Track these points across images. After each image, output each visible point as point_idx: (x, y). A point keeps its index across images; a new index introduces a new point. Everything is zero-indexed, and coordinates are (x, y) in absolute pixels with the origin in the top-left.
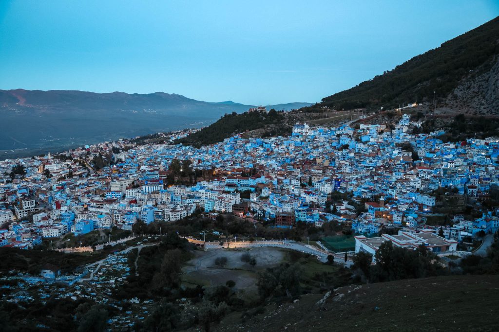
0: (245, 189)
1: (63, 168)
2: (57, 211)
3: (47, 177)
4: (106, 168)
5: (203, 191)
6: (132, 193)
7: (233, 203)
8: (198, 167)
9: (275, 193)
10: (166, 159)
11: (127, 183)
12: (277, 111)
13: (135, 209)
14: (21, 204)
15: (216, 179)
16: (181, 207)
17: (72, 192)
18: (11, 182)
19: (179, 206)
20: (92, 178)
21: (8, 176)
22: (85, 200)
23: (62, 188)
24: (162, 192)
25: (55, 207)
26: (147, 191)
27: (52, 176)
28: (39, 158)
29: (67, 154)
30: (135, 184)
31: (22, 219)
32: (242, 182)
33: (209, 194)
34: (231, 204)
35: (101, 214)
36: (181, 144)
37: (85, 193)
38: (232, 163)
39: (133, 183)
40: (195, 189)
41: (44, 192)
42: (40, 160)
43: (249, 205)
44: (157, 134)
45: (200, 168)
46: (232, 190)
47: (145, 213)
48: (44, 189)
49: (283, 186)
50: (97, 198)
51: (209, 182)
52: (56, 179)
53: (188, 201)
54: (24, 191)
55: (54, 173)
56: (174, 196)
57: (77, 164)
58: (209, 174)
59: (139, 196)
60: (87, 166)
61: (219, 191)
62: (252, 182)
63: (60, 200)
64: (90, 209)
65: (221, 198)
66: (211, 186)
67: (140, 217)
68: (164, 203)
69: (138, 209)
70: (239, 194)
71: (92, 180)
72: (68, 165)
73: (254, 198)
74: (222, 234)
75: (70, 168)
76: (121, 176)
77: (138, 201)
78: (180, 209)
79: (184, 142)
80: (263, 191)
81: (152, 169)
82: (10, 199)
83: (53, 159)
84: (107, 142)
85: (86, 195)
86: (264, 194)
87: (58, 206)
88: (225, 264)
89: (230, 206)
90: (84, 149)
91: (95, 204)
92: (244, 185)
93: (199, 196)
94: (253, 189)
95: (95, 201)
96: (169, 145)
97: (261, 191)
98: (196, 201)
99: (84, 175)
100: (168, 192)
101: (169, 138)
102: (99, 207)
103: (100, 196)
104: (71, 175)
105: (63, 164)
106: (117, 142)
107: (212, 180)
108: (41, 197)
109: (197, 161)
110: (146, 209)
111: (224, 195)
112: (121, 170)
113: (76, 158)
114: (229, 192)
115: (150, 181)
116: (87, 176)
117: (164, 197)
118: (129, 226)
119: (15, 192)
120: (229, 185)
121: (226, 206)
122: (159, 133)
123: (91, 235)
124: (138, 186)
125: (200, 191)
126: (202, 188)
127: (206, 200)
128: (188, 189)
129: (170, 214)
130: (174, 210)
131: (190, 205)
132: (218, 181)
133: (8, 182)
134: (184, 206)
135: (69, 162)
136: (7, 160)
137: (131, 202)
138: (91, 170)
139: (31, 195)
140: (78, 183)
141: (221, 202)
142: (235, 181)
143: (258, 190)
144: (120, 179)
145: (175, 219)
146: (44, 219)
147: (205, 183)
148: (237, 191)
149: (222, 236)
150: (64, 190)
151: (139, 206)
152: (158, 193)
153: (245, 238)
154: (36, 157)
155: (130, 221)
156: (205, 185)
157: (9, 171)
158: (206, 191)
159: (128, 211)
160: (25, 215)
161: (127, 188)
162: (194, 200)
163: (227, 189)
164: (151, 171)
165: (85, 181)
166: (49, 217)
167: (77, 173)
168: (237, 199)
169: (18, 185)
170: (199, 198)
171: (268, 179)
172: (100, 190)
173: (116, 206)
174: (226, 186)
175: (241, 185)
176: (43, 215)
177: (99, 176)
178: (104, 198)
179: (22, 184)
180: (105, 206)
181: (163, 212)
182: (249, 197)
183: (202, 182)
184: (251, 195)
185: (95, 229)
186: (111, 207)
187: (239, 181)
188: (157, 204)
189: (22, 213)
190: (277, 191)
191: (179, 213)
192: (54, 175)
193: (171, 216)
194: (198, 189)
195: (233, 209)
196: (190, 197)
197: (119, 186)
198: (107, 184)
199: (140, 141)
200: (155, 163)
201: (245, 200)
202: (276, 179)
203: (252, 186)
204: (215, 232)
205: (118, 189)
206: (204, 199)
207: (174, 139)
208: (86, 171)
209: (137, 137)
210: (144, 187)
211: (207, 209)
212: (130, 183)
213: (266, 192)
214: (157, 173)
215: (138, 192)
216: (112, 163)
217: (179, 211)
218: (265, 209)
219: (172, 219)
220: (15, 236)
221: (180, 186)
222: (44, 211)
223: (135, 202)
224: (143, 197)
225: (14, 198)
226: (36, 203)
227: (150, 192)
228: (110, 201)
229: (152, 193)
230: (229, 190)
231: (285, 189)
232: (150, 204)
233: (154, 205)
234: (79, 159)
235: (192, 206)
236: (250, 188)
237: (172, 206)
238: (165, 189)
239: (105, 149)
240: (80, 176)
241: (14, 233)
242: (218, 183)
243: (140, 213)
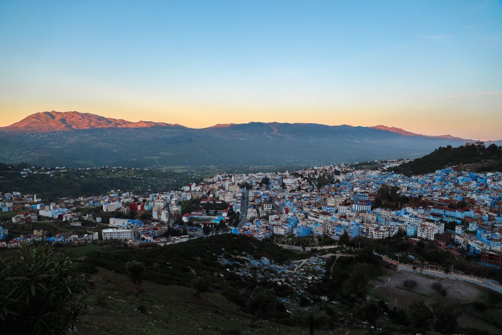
0: (451, 220)
1: (295, 183)
2: (286, 215)
3: (283, 188)
4: (327, 187)
5: (407, 216)
6: (343, 210)
7: (436, 232)
8: (405, 194)
9: (484, 229)
10: (377, 184)
11: (340, 201)
12: (498, 146)
13: (344, 223)
14: (263, 206)
15: (421, 207)
16: (384, 228)
17: (298, 202)
18: (260, 189)
19: (382, 227)
20: (314, 193)
21: (258, 185)
22: (306, 210)
23: (291, 198)
24: (369, 212)
25: (284, 212)
26: (356, 210)
27: (286, 188)
28: (280, 174)
29: (300, 172)
30: (347, 202)
31: (262, 218)
32: (448, 213)
33: (413, 220)
34: (434, 233)
35: (317, 223)
36: (393, 172)
37: (307, 204)
38: (440, 194)
39: (346, 201)
40: (400, 214)
41: (279, 200)
42: (281, 175)
43: (452, 237)
44: (374, 162)
45: (407, 195)
46: (437, 219)
47: (352, 228)
48: (279, 197)
49: (495, 223)
50: (315, 210)
51: (414, 209)
52: (289, 191)
53: (392, 223)
54: (266, 197)
55: (288, 186)
56: (379, 217)
57: (306, 180)
58: (417, 202)
59: (348, 213)
60: (313, 183)
61: (423, 218)
62: (459, 214)
63: (289, 207)
64: (309, 217)
65: (424, 226)
66: (415, 213)
67: (347, 230)
68: (370, 222)
69: (347, 224)
70: (444, 225)
71: (314, 194)
72: (299, 181)
73: (458, 230)
74: (417, 259)
75: (300, 183)
76: (336, 194)
77: (347, 217)
78: (383, 230)
79: (396, 170)
80: (470, 225)
81: (363, 191)
82: (257, 202)
83: (290, 175)
84: (331, 166)
85: (308, 206)
86: (472, 228)
87: (287, 212)
88: (414, 288)
89: (433, 234)
90: (313, 169)
91: (313, 214)
92: (450, 216)
93: (403, 220)
94: (459, 222)
95: (314, 212)
96: (382, 171)
97: (468, 225)
98: (399, 224)
99: (309, 190)
100: (374, 213)
101: (384, 166)
102: (316, 217)
103: (318, 209)
104: (299, 189)
105: (296, 180)
106: (339, 166)
107: (418, 207)
108: (277, 203)
109: (406, 188)
110: (353, 225)
111: (427, 223)
112: (338, 189)
113: (305, 176)
114: (432, 221)
115: (360, 202)
116: (311, 191)
117: (370, 217)
118: (337, 237)
119: (260, 197)
120: (434, 215)
121: (428, 234)
122: (376, 161)
123: (307, 238)
124: (349, 204)
125: (404, 216)
126: (406, 213)
127: (408, 225)
128: (393, 213)
129: (374, 232)
130: (377, 229)
131: (393, 227)
132: (423, 209)
133: (258, 189)
134: (387, 227)
135: (299, 179)
136: (260, 173)
137: (341, 217)
138: (315, 187)
139: (271, 200)
140: (304, 195)
141: (424, 229)
142: (441, 212)
143: (465, 223)
144: (336, 196)
145: (377, 237)
146: (276, 219)
147: (410, 210)
148: (442, 221)
149: (416, 261)
150: (293, 200)
151: (348, 221)
152: (365, 213)
153: (441, 267)
154: (278, 173)
155: (339, 233)
156: (410, 212)
157: (259, 182)
158: (410, 217)
159: (338, 224)
160: (265, 215)
161: (340, 205)
162: (397, 223)
163: (431, 218)
164: (362, 193)
165: (308, 195)
166: (280, 219)
167: (304, 188)
168: (441, 229)
169: (263, 192)
170: (403, 222)
171: (478, 214)
172: (319, 204)
173: (329, 218)
174: (431, 215)
175: (447, 216)
176: (275, 216)
177: (320, 192)
178: (321, 211)
179: (266, 192)
180: (321, 217)
181: (368, 230)
182: (454, 229)
183: (407, 208)
184: (457, 228)
185: (311, 234)
186: (325, 218)
187: (445, 212)
188: (363, 222)
189: (263, 213)
190: (487, 228)
191: (382, 233)
192: (288, 187)
193: (374, 235)
194: (402, 214)
195: (435, 238)
196: (394, 220)
197: (334, 202)
198: (325, 199)
199: (358, 167)
200: (367, 186)
201: (449, 231)
202: (487, 216)
203: (458, 219)
204: (410, 256)
205: (333, 205)
206: (407, 224)
207: (388, 167)
208: (312, 187)
209: (356, 163)
210: (354, 206)
211: (409, 233)
212: (343, 201)
213: (473, 227)
214: (367, 195)
215: (349, 209)
216: (332, 183)
217: (382, 231)
218: (469, 243)
219: (375, 237)
220: (256, 229)
221: (385, 209)
222: (277, 214)
223: (345, 217)
224: (352, 214)
225: (260, 201)
226: (273, 207)
227: (359, 211)
228: (325, 214)
229: (360, 212)
230: (433, 219)
231: (496, 227)
232: (358, 221)
233: (360, 223)
234: (307, 176)
235: (395, 228)
236: (456, 220)
237: (376, 226)
238: (372, 209)
239: (329, 171)
240: (306, 190)
241: (256, 226)
242: (422, 211)
243: (348, 227)
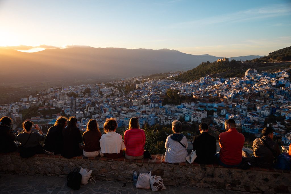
0: (211, 109)
1: (109, 91)
2: (105, 114)
3: (101, 95)
4: (131, 92)
5: (184, 109)
6: (144, 107)
7: (202, 117)
8: (183, 94)
9: (230, 113)
10: (165, 88)
11: (141, 101)
12: (236, 61)
13: (145, 116)
14: (87, 109)
15: (193, 102)
16: (171, 117)
17: (113, 104)
18: (84, 97)
19: (170, 117)
20: (124, 97)
21: (82, 94)
22: (119, 109)
23: (108, 102)
24: (161, 108)
25: (103, 112)
26: (152, 107)
27: (103, 95)
28: (98, 85)
29: (112, 83)
30: (146, 101)
31: (87, 117)
32: (209, 105)
33: (188, 111)
34: (201, 118)
35: (127, 117)
36: (174, 80)
37: (119, 105)
38: (204, 93)
39: (145, 101)
40: (180, 107)
41: (99, 103)
42: (98, 86)
43: (212, 119)
44: (162, 74)
45: (184, 95)
46: (202, 109)
47: (150, 119)
48: (99, 102)
49: (236, 109)
50: (125, 108)
51: (188, 103)
52: (105, 97)
53: (176, 114)
54: (89, 102)
55: (104, 93)
56: (167, 110)
57: (117, 89)
58: (189, 99)
59: (147, 109)
60: (121, 90)
61: (194, 109)
62: (215, 105)
63: (106, 108)
64: (121, 114)
65: (195, 114)
66: (190, 106)
67: (147, 121)
68: (161, 114)
69: (146, 116)
70: (206, 112)
71: (123, 98)
72: (112, 89)
73: (215, 114)
74: (193, 135)
75: (113, 91)
76: (138, 97)
77: (147, 112)
78: (170, 119)
79: (177, 79)
80: (222, 111)
81: (156, 93)
82: (82, 106)
83: (105, 85)
84: (133, 77)
85: (119, 107)
86: (223, 113)
87: (105, 111)
89: (200, 119)
90: (121, 80)
91: (123, 112)
92: (210, 107)
93: (182, 111)
94: (215, 110)
95: (124, 110)
96: (167, 80)
97: (221, 111)
98: (180, 114)
99: (119, 95)
100: (164, 108)
101: (168, 76)
102: (126, 114)
103: (127, 108)
104: (113, 95)
105: (109, 88)
106: (139, 78)
107: (191, 102)
108: (97, 106)
109: (183, 90)
110: (151, 117)
111: (197, 112)
112: (139, 93)
113: (116, 86)
114: (200, 111)
115: (154, 101)
116: (121, 96)
117: (161, 111)
118: (141, 126)
119: (84, 103)
120: (201, 107)
121: (198, 119)
122: (163, 73)
123: (121, 129)
124: (147, 103)
125: (183, 108)
126: (184, 107)
127: (186, 114)
128: (176, 107)
129: (164, 120)
130: (166, 119)
131: (176, 116)
132: (194, 103)
133: (82, 97)
134: (173, 117)
135: (112, 88)
136: (83, 85)
137: (143, 112)
138: (124, 93)
139: (93, 104)
140: (116, 99)
141: (195, 116)
142: (205, 104)
143: (219, 110)
144: (138, 98)
145: (167, 124)
146: (98, 118)
147: (186, 104)
148: (205, 110)
149: (192, 136)
150: (109, 103)
151: (147, 115)
152: (158, 108)
154: (96, 84)
155: (142, 123)
156: (186, 105)
157: (83, 91)
158: (186, 109)
159: (141, 117)
160: (89, 115)
161: (141, 104)
162: (179, 114)
163: (199, 108)
164: (155, 95)
165: (120, 99)
166: (100, 117)
167: (116, 94)
168: (205, 115)
169: (86, 98)
170: (182, 113)
171: (226, 104)
172: (127, 104)
173: (135, 113)
174: (199, 106)
175: (208, 107)
176: (97, 115)
177: (127, 96)
178: (129, 109)
179: (88, 98)
180: (129, 113)
181: (160, 119)
182: (213, 115)
183: (184, 103)
184: (214, 113)
185: (123, 125)
186: (132, 114)
187: (207, 104)
188: (157, 114)
189: (88, 114)
190: (231, 112)
191: (169, 121)
192: (104, 94)
193: (165, 122)
194: (182, 107)
195: (202, 121)
196: (177, 112)
197: (137, 102)
198: (131, 101)
199: (151, 77)
200: (158, 90)
201: (210, 116)
202: (231, 104)
203: (215, 108)
204: (188, 134)
205: (136, 104)
206: (185, 114)
207: (171, 76)
208: (121, 93)
209: (150, 75)
210: (150, 104)
211: (186, 119)
212: (143, 101)
213: (223, 112)
214: (159, 96)
215: (147, 107)
216: (135, 89)
217: (169, 119)
218: (222, 122)
219: (165, 124)
220: (83, 126)
221: (171, 105)
222: (98, 114)
223: (145, 112)
224: (150, 110)
225: (84, 105)
226: (95, 109)
227: (154, 107)
228: (131, 111)
229: (155, 108)
230: (200, 109)
231: (236, 111)
232: (154, 114)
233: (155, 115)
234: (118, 86)
235: (177, 117)
236: (214, 109)
237: (166, 116)
238: (162, 106)
239: (132, 81)
240: (118, 96)
241: (83, 124)
242: (194, 105)
243: (147, 119)
